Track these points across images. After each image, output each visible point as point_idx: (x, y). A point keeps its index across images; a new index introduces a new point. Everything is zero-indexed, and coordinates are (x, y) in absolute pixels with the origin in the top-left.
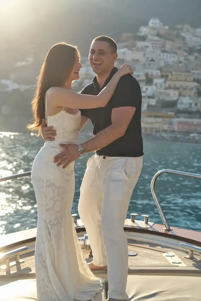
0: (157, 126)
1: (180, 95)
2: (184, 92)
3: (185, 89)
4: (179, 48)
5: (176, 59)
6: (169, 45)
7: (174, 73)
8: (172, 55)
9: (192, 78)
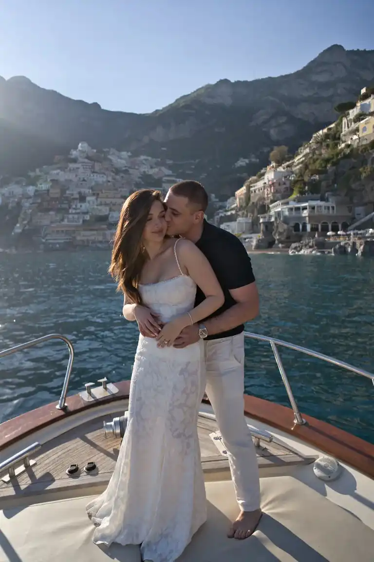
0: (92, 238)
1: (111, 210)
2: (113, 208)
3: (114, 205)
4: (107, 169)
5: (105, 180)
6: (97, 167)
7: (104, 191)
8: (101, 175)
9: (119, 196)
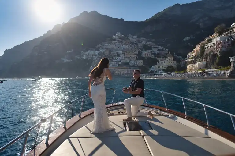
0: (122, 72)
3: (132, 58)
4: (128, 43)
6: (124, 42)
7: (127, 52)
8: (126, 45)
9: (134, 54)
